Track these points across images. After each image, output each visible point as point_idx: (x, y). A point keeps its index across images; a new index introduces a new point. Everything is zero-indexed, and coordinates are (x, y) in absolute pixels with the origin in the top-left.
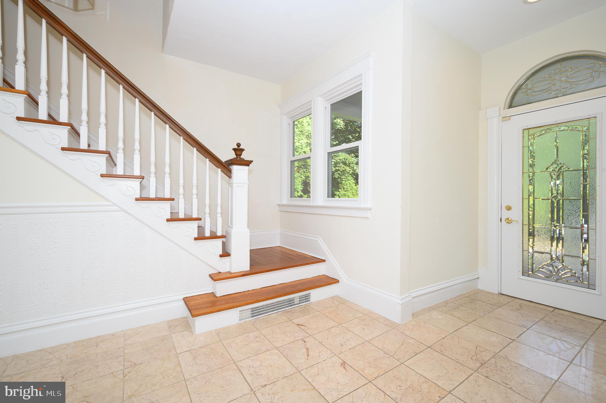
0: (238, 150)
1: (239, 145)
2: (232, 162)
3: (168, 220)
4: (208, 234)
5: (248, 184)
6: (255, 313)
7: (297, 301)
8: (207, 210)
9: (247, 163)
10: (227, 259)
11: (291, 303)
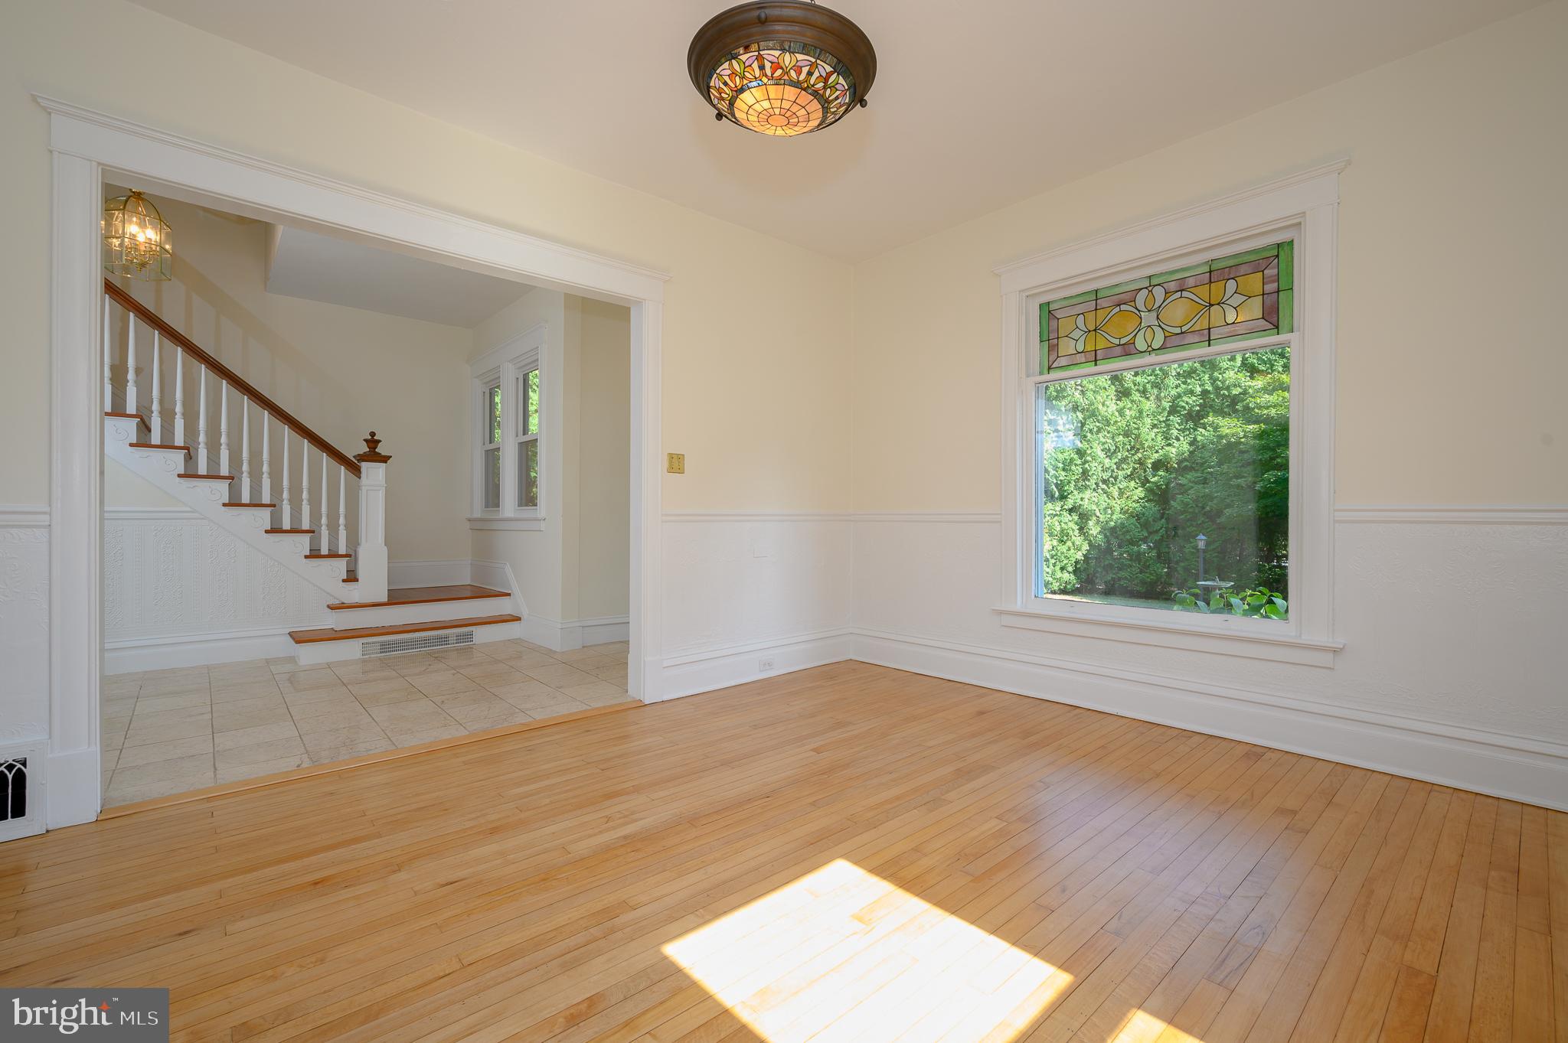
0: (373, 442)
1: (373, 434)
2: (362, 458)
3: (267, 532)
4: (324, 551)
5: (386, 487)
6: (385, 647)
7: (452, 640)
8: (324, 520)
9: (385, 459)
10: (352, 585)
11: (444, 640)
